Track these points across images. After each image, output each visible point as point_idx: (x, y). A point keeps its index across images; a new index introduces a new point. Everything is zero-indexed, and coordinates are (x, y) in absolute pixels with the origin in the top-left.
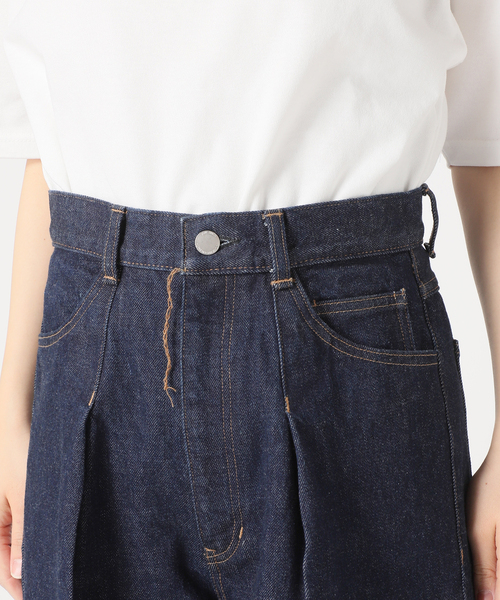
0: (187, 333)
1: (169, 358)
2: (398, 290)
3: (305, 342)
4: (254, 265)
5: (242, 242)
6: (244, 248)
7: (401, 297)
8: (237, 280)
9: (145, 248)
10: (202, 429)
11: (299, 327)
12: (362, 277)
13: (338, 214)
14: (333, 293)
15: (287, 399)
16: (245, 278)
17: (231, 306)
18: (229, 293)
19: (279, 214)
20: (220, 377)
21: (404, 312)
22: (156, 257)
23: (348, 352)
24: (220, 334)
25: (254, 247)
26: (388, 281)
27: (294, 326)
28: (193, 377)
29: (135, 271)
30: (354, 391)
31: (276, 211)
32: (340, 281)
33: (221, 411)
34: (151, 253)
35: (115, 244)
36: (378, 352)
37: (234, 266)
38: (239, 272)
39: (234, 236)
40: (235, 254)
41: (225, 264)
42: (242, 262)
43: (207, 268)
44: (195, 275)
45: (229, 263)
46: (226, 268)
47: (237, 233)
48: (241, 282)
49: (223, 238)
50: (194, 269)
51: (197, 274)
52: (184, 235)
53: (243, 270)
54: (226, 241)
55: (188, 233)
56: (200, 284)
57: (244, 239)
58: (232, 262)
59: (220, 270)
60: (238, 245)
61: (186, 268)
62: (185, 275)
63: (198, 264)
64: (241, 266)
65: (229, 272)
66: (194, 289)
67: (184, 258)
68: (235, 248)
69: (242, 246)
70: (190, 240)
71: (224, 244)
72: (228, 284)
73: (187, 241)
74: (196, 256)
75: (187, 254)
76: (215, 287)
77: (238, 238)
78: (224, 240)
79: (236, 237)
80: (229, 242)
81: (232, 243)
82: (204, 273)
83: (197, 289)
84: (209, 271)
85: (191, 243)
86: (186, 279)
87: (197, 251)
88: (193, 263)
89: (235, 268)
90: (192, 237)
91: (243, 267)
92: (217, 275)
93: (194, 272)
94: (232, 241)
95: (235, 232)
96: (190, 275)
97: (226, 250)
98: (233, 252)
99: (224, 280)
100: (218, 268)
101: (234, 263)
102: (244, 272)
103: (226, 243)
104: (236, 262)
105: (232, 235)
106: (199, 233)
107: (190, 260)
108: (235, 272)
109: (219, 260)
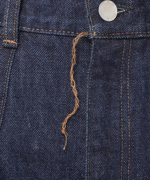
0: (93, 89)
1: (75, 110)
5: (137, 10)
6: (138, 16)
8: (133, 43)
9: (46, 16)
10: (103, 172)
16: (139, 42)
17: (126, 65)
18: (125, 54)
20: (121, 127)
22: (58, 24)
24: (118, 90)
25: (145, 15)
28: (97, 127)
29: (34, 35)
33: (120, 157)
34: (53, 19)
35: (17, 12)
37: (132, 32)
38: (135, 36)
39: (129, 5)
40: (131, 21)
41: (124, 30)
42: (138, 28)
43: (111, 32)
44: (102, 39)
45: (128, 28)
46: (125, 32)
47: (132, 3)
48: (136, 45)
49: (120, 7)
50: (101, 33)
51: (104, 38)
52: (87, 4)
53: (139, 34)
54: (122, 10)
55: (90, 2)
56: (105, 47)
57: (137, 8)
58: (130, 28)
59: (121, 34)
60: (133, 13)
61: (95, 32)
62: (94, 39)
63: (104, 29)
64: (137, 31)
65: (128, 37)
66: (102, 51)
67: (91, 24)
68: (130, 16)
69: (136, 14)
70: (93, 9)
71: (120, 12)
72: (126, 47)
73: (90, 9)
74: (101, 22)
75: (92, 21)
76: (116, 49)
77: (132, 7)
78: (120, 9)
79: (131, 6)
80: (124, 10)
81: (127, 11)
82: (108, 37)
83: (103, 51)
84: (112, 36)
85: (95, 11)
86: (94, 42)
87: (101, 18)
88: (100, 28)
89: (133, 33)
90: (95, 6)
91: (138, 32)
92: (118, 39)
93: (102, 36)
94: (127, 10)
95: (130, 2)
96: (98, 39)
97: (122, 17)
98: (130, 20)
99: (123, 43)
100: (119, 33)
101: (132, 29)
102: (140, 36)
103: (122, 11)
104: (133, 28)
105: (127, 4)
106: (101, 2)
107: (97, 25)
108: (133, 37)
109: (120, 26)
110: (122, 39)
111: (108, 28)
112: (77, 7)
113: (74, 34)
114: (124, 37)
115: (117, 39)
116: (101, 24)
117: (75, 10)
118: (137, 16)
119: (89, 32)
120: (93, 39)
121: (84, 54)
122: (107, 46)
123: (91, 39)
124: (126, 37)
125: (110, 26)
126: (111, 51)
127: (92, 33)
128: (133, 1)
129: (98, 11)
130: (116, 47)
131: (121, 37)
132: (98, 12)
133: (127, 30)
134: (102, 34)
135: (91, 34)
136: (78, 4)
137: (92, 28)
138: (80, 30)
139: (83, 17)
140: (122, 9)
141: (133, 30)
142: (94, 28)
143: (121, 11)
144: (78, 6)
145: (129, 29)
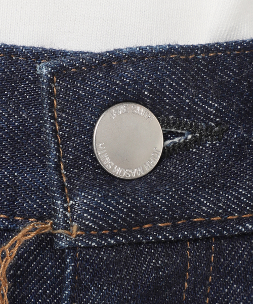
37: (216, 214)
38: (228, 231)
39: (205, 116)
40: (213, 173)
41: (188, 209)
42: (238, 199)
43: (136, 221)
44: (101, 248)
45: (201, 203)
46: (191, 217)
47: (216, 109)
48: (233, 259)
49: (174, 124)
50: (99, 226)
51: (109, 243)
52: (53, 117)
53: (240, 221)
54: (182, 134)
55: (63, 112)
56: (115, 273)
57: (237, 128)
58: (208, 200)
59: (174, 226)
60: (220, 147)
61: (75, 225)
62: (73, 248)
63: (111, 211)
64: (234, 210)
65: (201, 233)
66: (101, 289)
67: (62, 194)
68: (210, 155)
69: (231, 149)
70: (75, 135)
71: (175, 143)
72: (195, 268)
73: (62, 136)
74: (101, 186)
75: (69, 180)
76: (158, 278)
77: (217, 124)
78: (173, 130)
79: (212, 120)
80: (190, 137)
81: (201, 139)
82: (126, 239)
83: (108, 288)
84: (141, 232)
85: (79, 144)
86: (74, 260)
87: (100, 167)
88: (95, 209)
89: (218, 218)
90: (80, 125)
91: (239, 213)
92: (165, 242)
93: (101, 237)
94: (200, 134)
95: (210, 105)
96: (88, 247)
97: (181, 161)
98: (208, 170)
99: (184, 256)
100: (167, 221)
101: (214, 204)
102: (246, 228)
103: (182, 139)
104: (220, 201)
105: (200, 113)
106: (102, 112)
107: (85, 198)
108: (218, 232)
109: (171, 196)
110: (178, 241)
111: (126, 207)
112: (18, 127)
113: (6, 219)
114: (185, 236)
115: (159, 242)
116: (99, 192)
117: (11, 138)
118: (236, 157)
119: (54, 223)
120: (68, 248)
121: (44, 292)
122: (121, 271)
123: (63, 250)
124: (194, 235)
125: (133, 198)
126: (136, 286)
127: (65, 228)
128: (220, 104)
129: (92, 143)
130: (157, 269)
131: (176, 237)
132: (92, 148)
133: (199, 208)
134: (102, 228)
135: (60, 231)
136: (20, 116)
137: (66, 209)
138: (29, 207)
139: (41, 162)
140: (179, 131)
141: (220, 207)
142: (72, 207)
143: (176, 140)
144: (21, 124)
145: (205, 205)
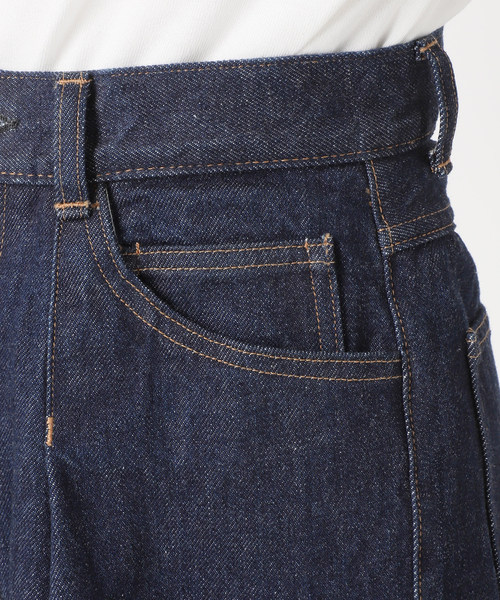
2: (316, 236)
3: (100, 320)
4: (33, 170)
7: (321, 251)
11: (90, 291)
12: (238, 207)
13: (199, 87)
14: (176, 233)
15: (49, 421)
19: (81, 82)
21: (325, 277)
23: (190, 345)
26: (296, 218)
27: (82, 288)
30: (193, 418)
31: (75, 75)
32: (191, 212)
36: (246, 351)
